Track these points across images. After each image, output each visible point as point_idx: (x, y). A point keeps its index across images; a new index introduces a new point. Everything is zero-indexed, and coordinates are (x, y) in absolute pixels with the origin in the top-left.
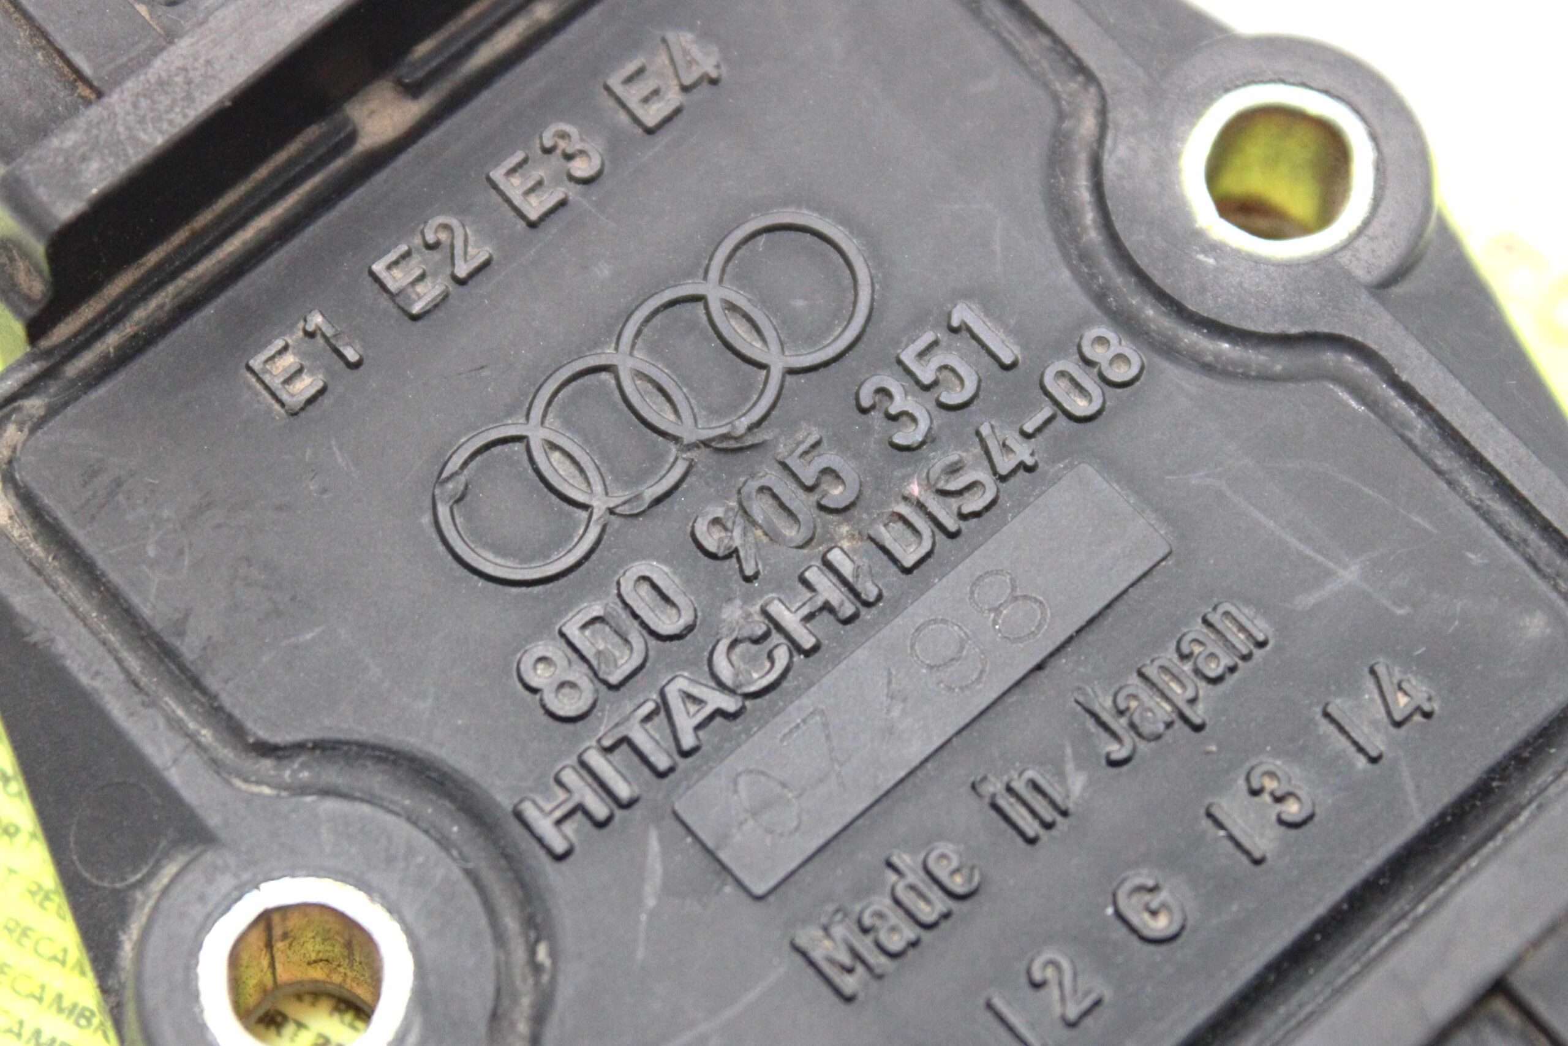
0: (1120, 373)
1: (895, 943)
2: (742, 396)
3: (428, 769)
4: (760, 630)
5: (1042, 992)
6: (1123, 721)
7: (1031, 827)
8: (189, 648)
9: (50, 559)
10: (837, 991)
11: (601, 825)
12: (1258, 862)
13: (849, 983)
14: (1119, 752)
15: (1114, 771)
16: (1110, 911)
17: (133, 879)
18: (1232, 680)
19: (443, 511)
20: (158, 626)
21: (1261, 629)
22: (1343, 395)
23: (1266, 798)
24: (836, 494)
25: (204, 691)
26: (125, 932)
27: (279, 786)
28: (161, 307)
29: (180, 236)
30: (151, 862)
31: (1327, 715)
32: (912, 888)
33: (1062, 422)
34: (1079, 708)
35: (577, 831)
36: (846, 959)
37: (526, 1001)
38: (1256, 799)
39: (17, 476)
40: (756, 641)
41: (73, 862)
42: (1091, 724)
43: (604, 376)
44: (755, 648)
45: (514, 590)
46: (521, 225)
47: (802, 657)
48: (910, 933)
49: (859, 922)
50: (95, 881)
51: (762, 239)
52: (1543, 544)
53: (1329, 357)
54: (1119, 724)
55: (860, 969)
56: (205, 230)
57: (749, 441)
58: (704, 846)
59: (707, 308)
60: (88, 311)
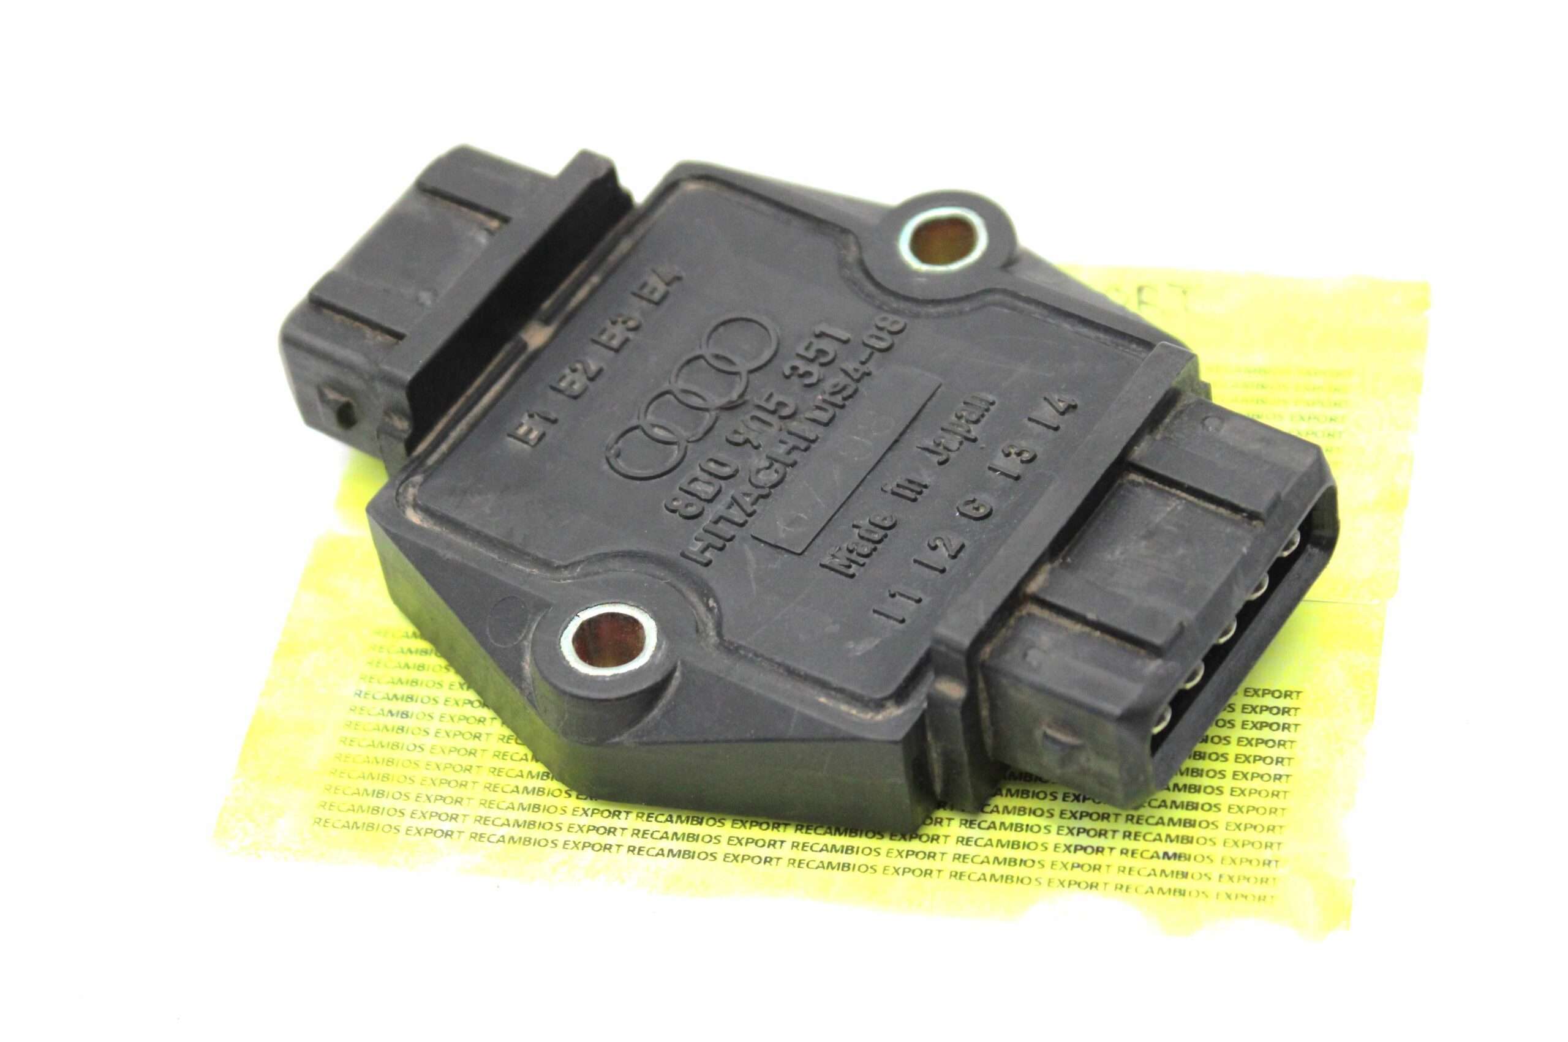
0: (896, 328)
1: (866, 551)
2: (731, 386)
3: (638, 553)
4: (767, 464)
5: (938, 550)
6: (941, 448)
7: (912, 495)
8: (517, 540)
9: (444, 529)
10: (847, 575)
11: (721, 549)
12: (1017, 478)
13: (851, 571)
14: (942, 458)
15: (942, 467)
16: (958, 514)
17: (520, 638)
18: (984, 421)
19: (612, 461)
20: (499, 537)
21: (991, 398)
22: (998, 309)
23: (1013, 456)
24: (786, 412)
25: (529, 555)
26: (523, 662)
27: (573, 578)
28: (461, 430)
29: (461, 401)
30: (527, 627)
31: (1030, 419)
32: (867, 530)
33: (877, 355)
34: (919, 450)
35: (712, 554)
36: (847, 563)
37: (711, 625)
38: (1009, 458)
39: (420, 502)
40: (768, 468)
41: (492, 644)
42: (928, 454)
43: (668, 396)
44: (768, 471)
45: (653, 481)
46: (612, 353)
47: (790, 467)
48: (872, 546)
49: (848, 549)
50: (503, 646)
51: (721, 329)
52: (1107, 337)
53: (989, 298)
54: (940, 449)
55: (854, 566)
56: (472, 395)
57: (740, 402)
58: (770, 545)
59: (706, 360)
60: (430, 438)
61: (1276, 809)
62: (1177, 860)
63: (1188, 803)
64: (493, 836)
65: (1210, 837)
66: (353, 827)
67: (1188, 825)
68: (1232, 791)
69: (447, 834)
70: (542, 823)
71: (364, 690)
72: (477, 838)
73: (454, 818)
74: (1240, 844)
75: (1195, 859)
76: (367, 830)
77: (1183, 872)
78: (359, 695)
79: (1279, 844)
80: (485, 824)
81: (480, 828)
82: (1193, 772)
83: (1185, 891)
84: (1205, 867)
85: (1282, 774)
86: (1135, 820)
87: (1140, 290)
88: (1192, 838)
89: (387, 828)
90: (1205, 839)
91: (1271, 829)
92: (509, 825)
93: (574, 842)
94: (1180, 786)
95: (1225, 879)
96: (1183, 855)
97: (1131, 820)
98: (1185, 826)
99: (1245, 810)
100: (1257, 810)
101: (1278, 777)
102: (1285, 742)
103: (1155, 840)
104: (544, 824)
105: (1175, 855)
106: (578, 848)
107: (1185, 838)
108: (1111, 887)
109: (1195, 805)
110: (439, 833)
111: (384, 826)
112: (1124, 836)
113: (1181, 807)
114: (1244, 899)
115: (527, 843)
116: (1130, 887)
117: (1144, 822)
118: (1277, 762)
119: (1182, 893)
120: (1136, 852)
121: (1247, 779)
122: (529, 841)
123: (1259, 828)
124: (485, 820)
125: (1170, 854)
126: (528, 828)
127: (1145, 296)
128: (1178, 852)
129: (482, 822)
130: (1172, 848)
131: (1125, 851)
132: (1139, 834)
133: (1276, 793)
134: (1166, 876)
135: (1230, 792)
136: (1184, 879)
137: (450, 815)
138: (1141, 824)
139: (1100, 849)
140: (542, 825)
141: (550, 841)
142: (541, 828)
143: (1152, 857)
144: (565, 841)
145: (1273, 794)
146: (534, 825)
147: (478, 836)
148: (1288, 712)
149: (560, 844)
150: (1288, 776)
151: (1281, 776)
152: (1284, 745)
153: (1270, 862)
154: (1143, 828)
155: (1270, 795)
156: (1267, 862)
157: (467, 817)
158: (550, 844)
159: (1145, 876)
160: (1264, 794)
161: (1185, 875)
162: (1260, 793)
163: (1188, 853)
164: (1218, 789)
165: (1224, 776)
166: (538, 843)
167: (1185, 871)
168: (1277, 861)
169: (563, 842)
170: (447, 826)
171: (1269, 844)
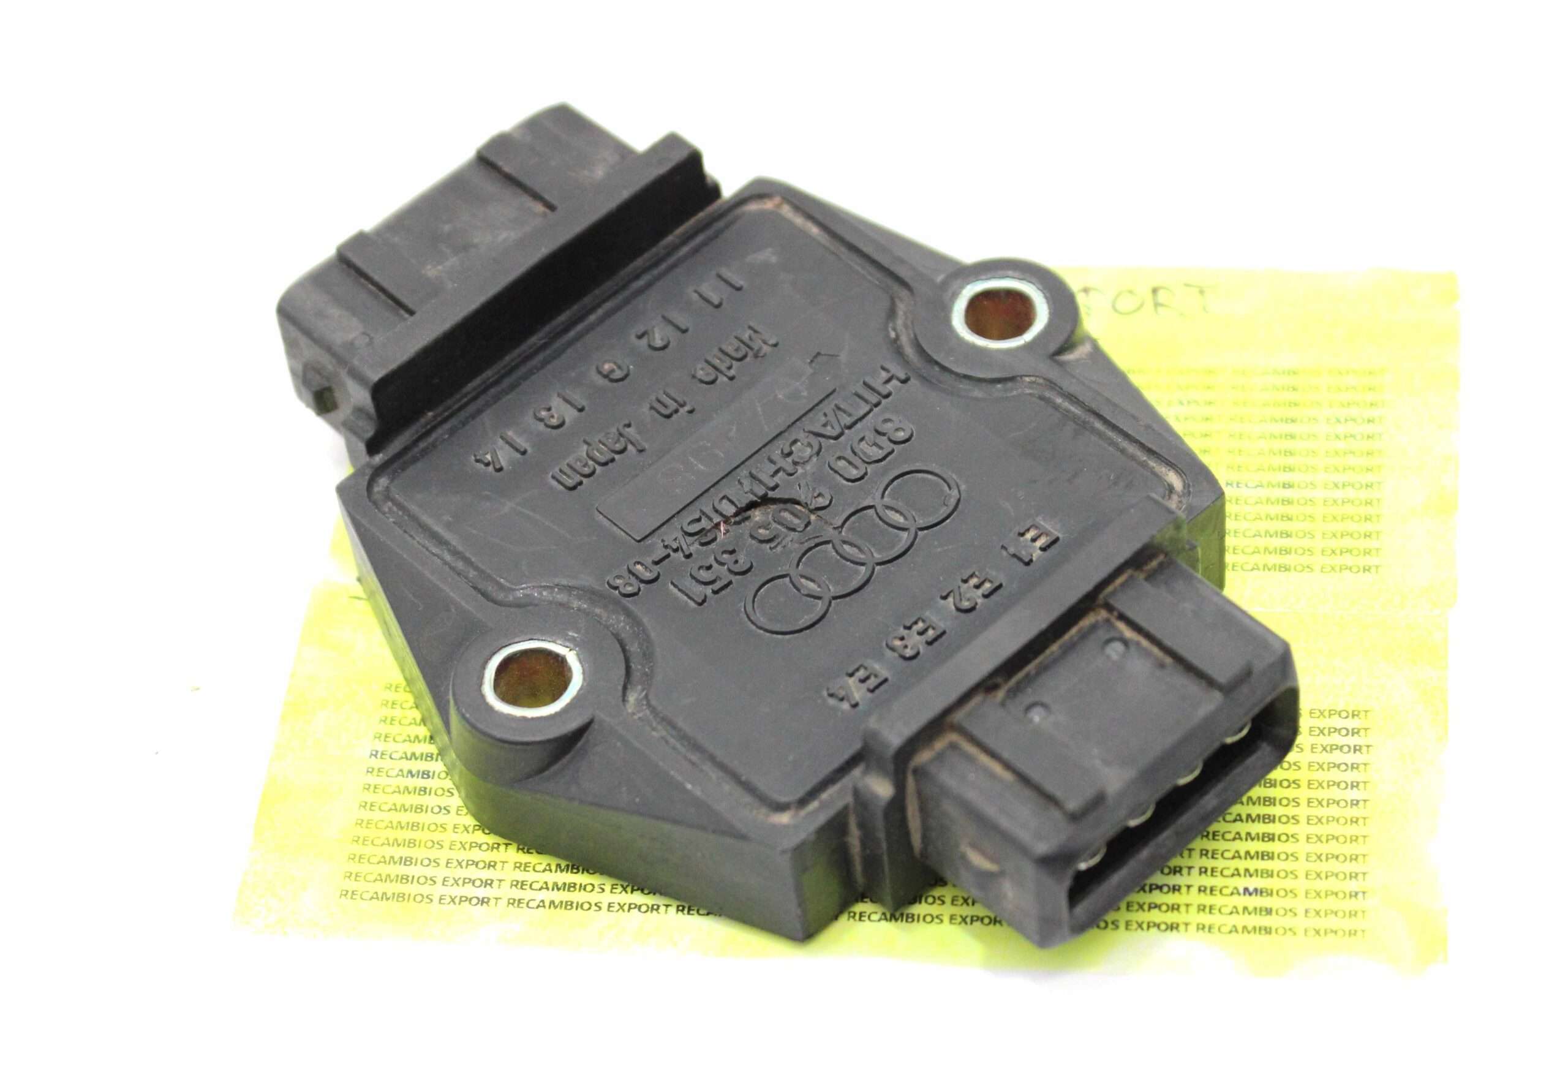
61: (1357, 837)
62: (1259, 896)
63: (1263, 834)
64: (532, 902)
65: (1291, 870)
66: (382, 898)
67: (1266, 858)
68: (1308, 820)
69: (483, 901)
70: (583, 885)
71: (380, 750)
72: (516, 905)
73: (488, 883)
74: (1323, 875)
75: (1277, 894)
76: (397, 901)
77: (1266, 909)
78: (376, 756)
79: (1364, 874)
80: (522, 888)
81: (517, 894)
82: (1265, 801)
83: (1270, 928)
84: (1288, 902)
85: (1359, 799)
86: (1210, 855)
87: (1155, 291)
88: (1272, 871)
89: (419, 898)
90: (1286, 872)
91: (1354, 858)
92: (547, 889)
93: (619, 904)
94: (1254, 816)
95: (1312, 913)
96: (1264, 890)
97: (1206, 855)
98: (1263, 859)
99: (1324, 839)
100: (1337, 839)
101: (1355, 802)
102: (1358, 764)
103: (1233, 875)
104: (585, 886)
105: (1256, 890)
106: (623, 910)
107: (1265, 871)
108: (1192, 928)
109: (1271, 836)
110: (475, 901)
111: (415, 896)
112: (1201, 873)
113: (1256, 838)
114: (1333, 934)
115: (569, 907)
116: (1212, 926)
117: (1219, 856)
118: (1352, 786)
119: (1268, 931)
120: (1214, 888)
121: (1322, 806)
122: (571, 905)
123: (1341, 858)
124: (522, 885)
125: (1251, 889)
126: (569, 890)
127: (1162, 296)
128: (1259, 887)
129: (519, 886)
130: (1253, 883)
131: (1202, 889)
132: (1216, 870)
133: (1354, 820)
134: (1250, 914)
135: (1306, 821)
136: (1268, 916)
137: (484, 881)
138: (1216, 858)
139: (1177, 887)
140: (583, 887)
141: (593, 904)
142: (582, 890)
143: (1232, 894)
144: (610, 904)
145: (1352, 821)
146: (574, 887)
147: (516, 902)
148: (1358, 733)
149: (605, 906)
150: (1365, 801)
151: (1358, 801)
152: (1357, 768)
153: (1356, 894)
154: (1220, 863)
155: (1349, 822)
156: (1353, 894)
157: (503, 882)
158: (594, 908)
159: (1227, 914)
160: (1342, 821)
161: (1269, 912)
162: (1338, 821)
163: (1269, 887)
164: (1293, 818)
165: (1298, 804)
166: (580, 906)
167: (1269, 906)
168: (1364, 893)
169: (607, 904)
170: (482, 892)
171: (1353, 875)
